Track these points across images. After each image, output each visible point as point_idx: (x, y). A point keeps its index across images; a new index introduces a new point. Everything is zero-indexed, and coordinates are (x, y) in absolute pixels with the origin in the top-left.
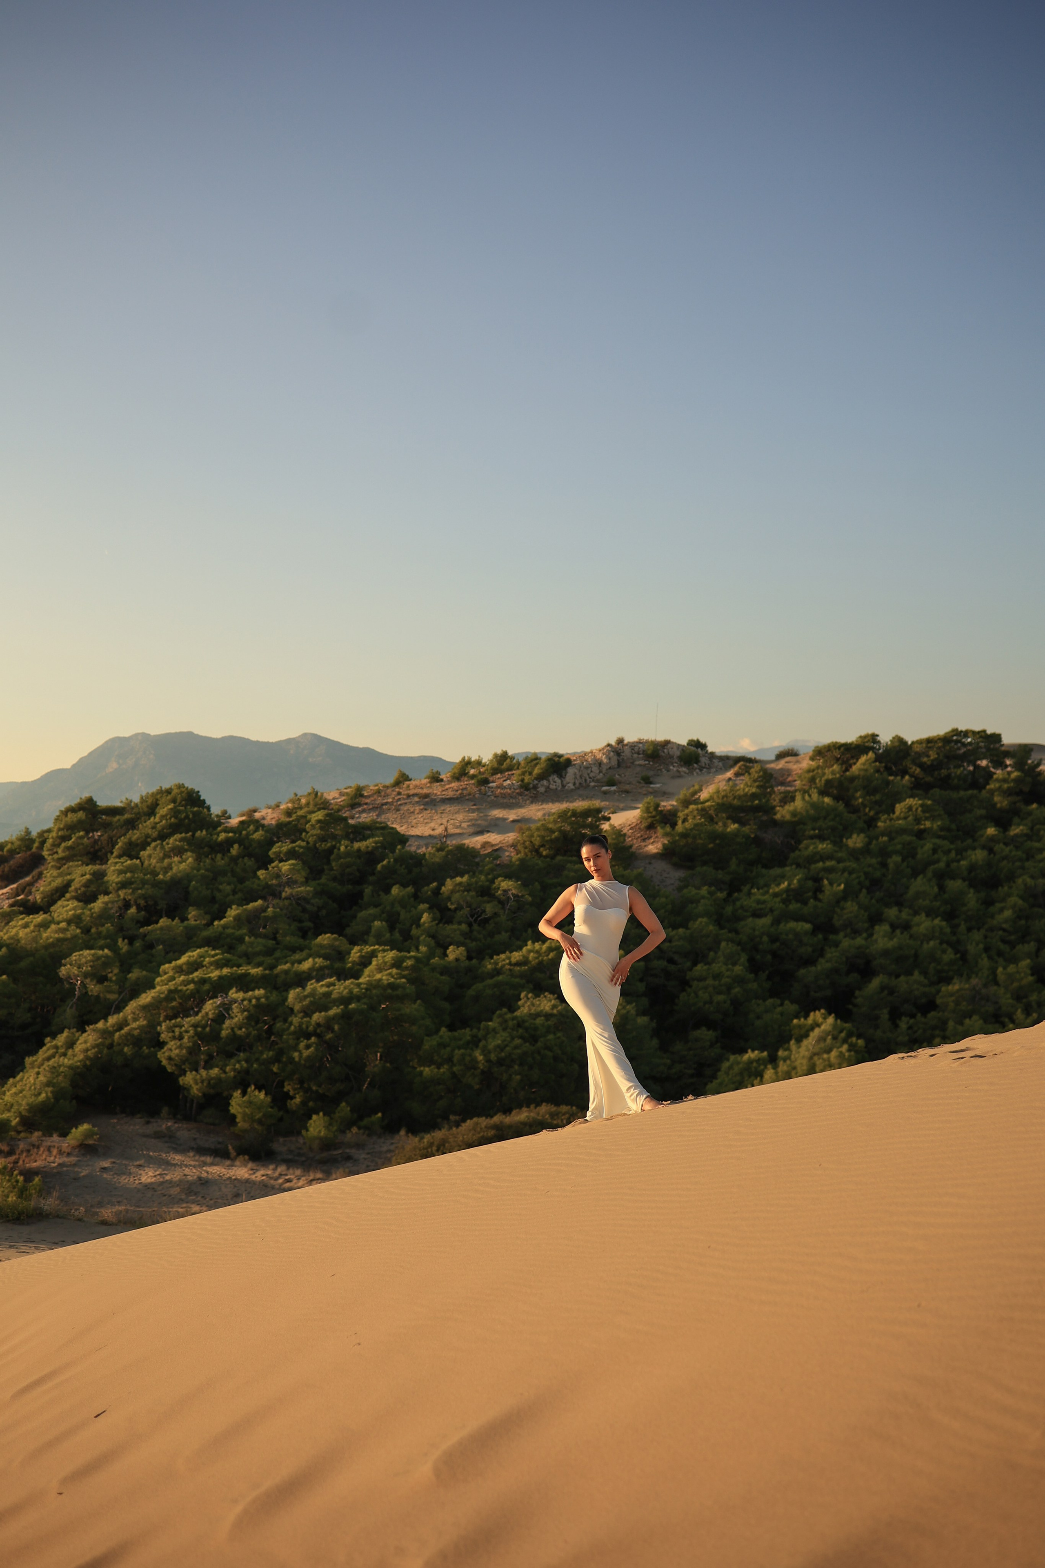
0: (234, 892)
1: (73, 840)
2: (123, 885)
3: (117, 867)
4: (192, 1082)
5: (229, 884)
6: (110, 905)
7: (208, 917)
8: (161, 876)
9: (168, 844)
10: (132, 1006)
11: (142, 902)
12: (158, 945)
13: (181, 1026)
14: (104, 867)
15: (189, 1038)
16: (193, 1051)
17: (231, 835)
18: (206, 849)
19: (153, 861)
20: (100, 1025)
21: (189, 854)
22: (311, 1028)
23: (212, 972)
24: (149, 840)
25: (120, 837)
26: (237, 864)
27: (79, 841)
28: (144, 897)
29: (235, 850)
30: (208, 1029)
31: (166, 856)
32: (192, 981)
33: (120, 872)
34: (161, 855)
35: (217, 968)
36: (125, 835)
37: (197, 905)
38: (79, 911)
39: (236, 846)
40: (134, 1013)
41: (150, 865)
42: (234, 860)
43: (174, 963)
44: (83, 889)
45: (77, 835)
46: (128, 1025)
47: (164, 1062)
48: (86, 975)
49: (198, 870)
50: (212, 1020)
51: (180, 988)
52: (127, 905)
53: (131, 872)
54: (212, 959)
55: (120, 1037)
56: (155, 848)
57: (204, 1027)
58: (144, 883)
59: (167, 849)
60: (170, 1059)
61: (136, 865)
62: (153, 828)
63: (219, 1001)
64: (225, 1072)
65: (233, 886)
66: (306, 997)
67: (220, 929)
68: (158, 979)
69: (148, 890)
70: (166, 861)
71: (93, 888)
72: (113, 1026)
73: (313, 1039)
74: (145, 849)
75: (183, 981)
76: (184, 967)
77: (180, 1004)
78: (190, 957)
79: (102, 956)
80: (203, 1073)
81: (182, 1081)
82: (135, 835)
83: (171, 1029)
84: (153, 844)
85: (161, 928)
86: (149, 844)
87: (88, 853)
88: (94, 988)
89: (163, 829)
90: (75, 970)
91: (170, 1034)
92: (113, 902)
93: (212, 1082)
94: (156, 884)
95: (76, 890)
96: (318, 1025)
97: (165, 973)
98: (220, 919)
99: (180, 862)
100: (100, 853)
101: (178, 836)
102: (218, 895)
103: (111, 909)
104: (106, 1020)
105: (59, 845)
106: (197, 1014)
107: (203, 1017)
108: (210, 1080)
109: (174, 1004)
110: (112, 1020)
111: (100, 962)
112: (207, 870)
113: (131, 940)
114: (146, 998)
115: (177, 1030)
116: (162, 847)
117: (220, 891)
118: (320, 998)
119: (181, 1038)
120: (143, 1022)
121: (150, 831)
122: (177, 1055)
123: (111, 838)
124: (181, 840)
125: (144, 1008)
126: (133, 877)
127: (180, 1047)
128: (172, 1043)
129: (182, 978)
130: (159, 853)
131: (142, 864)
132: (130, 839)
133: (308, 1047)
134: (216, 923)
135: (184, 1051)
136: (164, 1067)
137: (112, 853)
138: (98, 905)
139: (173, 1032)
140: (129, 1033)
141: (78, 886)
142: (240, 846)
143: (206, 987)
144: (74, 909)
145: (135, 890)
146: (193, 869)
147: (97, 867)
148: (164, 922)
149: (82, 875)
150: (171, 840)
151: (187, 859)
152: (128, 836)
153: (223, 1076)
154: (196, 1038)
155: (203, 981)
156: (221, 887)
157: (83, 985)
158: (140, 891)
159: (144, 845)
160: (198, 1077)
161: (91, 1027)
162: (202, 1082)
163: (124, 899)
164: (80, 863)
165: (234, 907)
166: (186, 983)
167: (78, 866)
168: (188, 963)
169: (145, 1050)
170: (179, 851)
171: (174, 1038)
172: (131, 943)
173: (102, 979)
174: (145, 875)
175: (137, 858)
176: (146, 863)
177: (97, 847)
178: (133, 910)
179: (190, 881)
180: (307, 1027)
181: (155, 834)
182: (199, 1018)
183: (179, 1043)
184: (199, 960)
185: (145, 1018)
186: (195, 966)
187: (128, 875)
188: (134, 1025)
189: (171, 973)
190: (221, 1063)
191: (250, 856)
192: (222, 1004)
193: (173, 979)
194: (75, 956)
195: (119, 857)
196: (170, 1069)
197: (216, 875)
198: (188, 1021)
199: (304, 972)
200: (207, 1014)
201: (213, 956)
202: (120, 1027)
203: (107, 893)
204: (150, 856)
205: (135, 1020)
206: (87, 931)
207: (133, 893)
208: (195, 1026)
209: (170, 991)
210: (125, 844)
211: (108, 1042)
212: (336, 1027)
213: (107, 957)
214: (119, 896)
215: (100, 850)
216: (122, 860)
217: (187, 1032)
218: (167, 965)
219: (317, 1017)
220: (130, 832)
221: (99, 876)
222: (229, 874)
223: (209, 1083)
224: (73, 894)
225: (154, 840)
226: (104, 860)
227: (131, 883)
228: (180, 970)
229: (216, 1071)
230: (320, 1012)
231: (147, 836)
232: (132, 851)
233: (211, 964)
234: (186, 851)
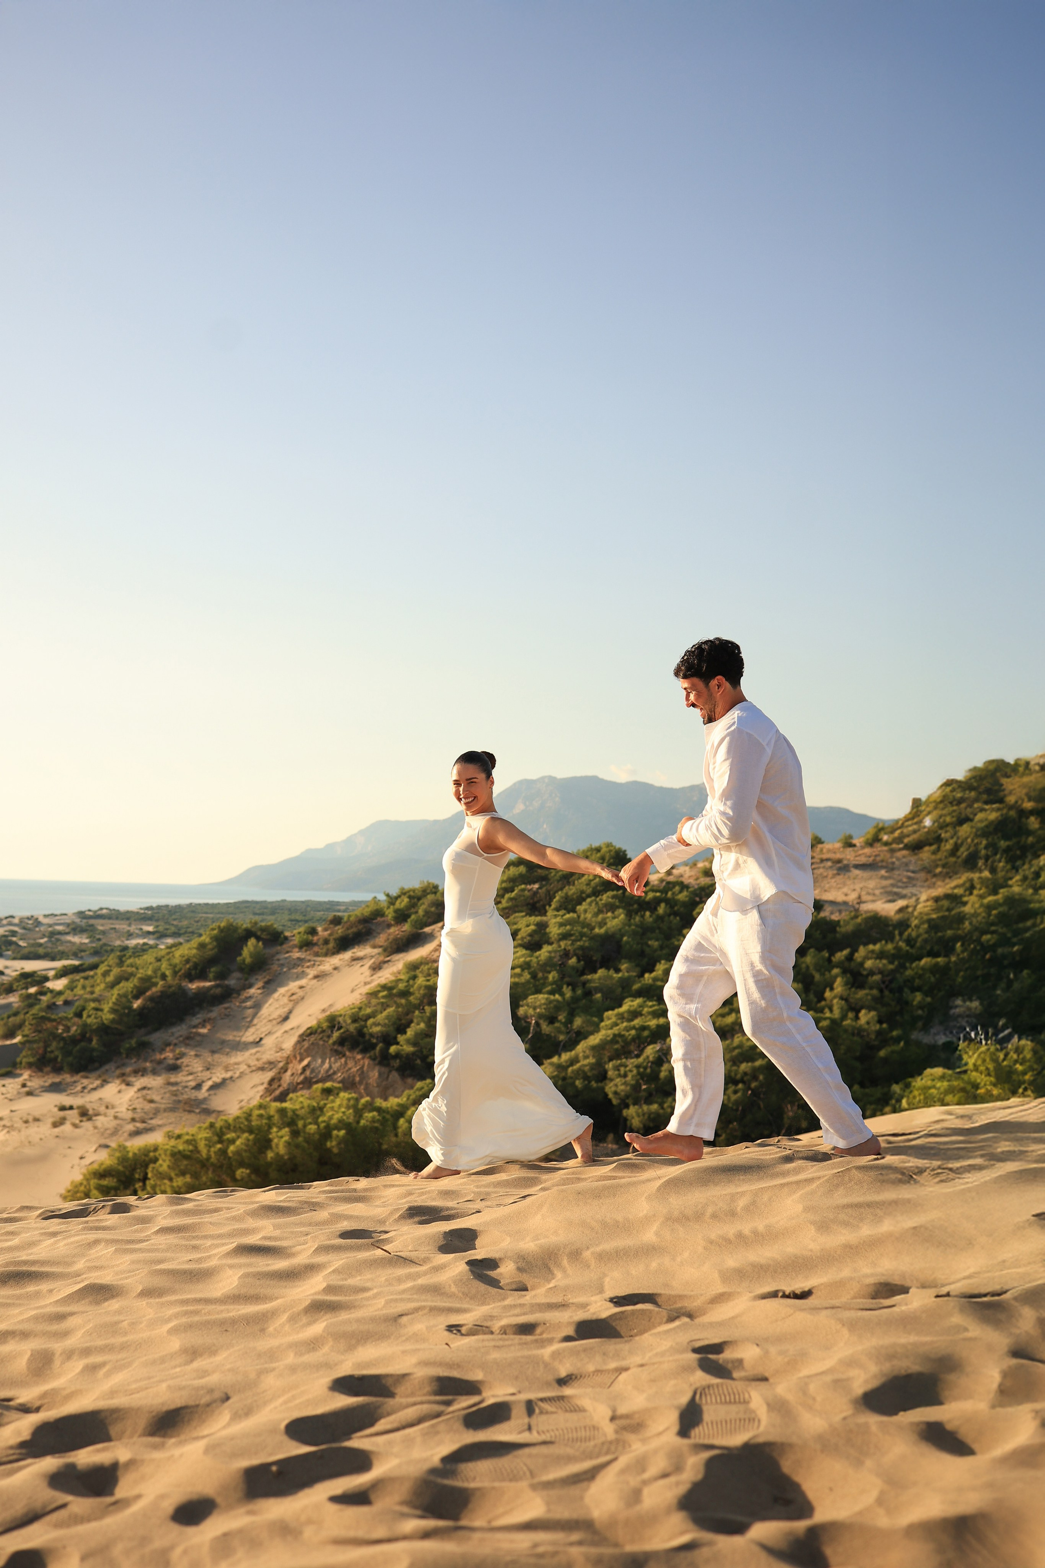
0: (661, 948)
1: (516, 892)
2: (564, 936)
3: (559, 919)
4: (634, 1114)
5: (657, 940)
6: (553, 955)
7: (638, 969)
8: (597, 930)
9: (601, 900)
10: (581, 1047)
11: (580, 952)
12: (596, 993)
13: (626, 1066)
14: (544, 918)
15: (633, 1076)
16: (636, 1088)
17: (658, 894)
18: (636, 906)
19: (589, 916)
20: (555, 1059)
21: (621, 910)
22: (739, 1077)
23: (650, 1020)
24: (584, 895)
25: (557, 891)
26: (663, 921)
27: (522, 893)
28: (582, 948)
29: (662, 909)
30: (649, 1070)
31: (600, 911)
32: (634, 1028)
33: (561, 925)
34: (596, 910)
35: (654, 1018)
36: (561, 889)
37: (629, 957)
38: (528, 959)
39: (663, 905)
40: (584, 1052)
41: (585, 919)
42: (660, 918)
43: (616, 1011)
44: (528, 938)
45: (520, 887)
46: (578, 1061)
47: (611, 1096)
48: (540, 1016)
49: (630, 926)
50: (652, 1063)
51: (623, 1033)
52: (566, 955)
53: (570, 924)
54: (650, 1010)
55: (573, 1071)
56: (590, 904)
57: (645, 1068)
58: (582, 935)
59: (601, 906)
60: (616, 1093)
61: (573, 918)
62: (588, 884)
63: (658, 1047)
64: (663, 1108)
65: (660, 942)
66: (735, 1048)
67: (650, 981)
68: (603, 1024)
69: (584, 942)
70: (601, 916)
71: (537, 938)
72: (566, 1062)
73: (740, 1086)
74: (580, 904)
75: (626, 1027)
76: (626, 1015)
77: (623, 1047)
78: (630, 1006)
79: (554, 1000)
80: (645, 1107)
81: (625, 1112)
82: (571, 890)
83: (617, 1068)
84: (589, 900)
85: (600, 979)
86: (584, 900)
87: (528, 904)
88: (546, 1028)
89: (597, 886)
90: (531, 1011)
91: (617, 1072)
92: (555, 952)
93: (652, 1116)
94: (593, 938)
95: (522, 938)
96: (745, 1074)
97: (609, 1019)
98: (651, 971)
99: (614, 918)
100: (538, 905)
101: (610, 893)
102: (647, 950)
103: (554, 957)
104: (560, 1056)
105: (503, 896)
106: (638, 1056)
107: (644, 1060)
108: (650, 1114)
109: (616, 1046)
110: (565, 1057)
111: (552, 1005)
112: (637, 926)
113: (573, 986)
114: (594, 1040)
115: (622, 1069)
116: (597, 903)
117: (649, 946)
118: (747, 1051)
119: (625, 1076)
120: (591, 1060)
121: (584, 888)
122: (622, 1091)
123: (548, 891)
124: (613, 897)
125: (594, 1048)
126: (572, 930)
127: (625, 1084)
128: (618, 1080)
129: (625, 1024)
130: (595, 909)
131: (579, 917)
132: (566, 894)
133: (735, 1092)
134: (647, 975)
135: (628, 1088)
136: (610, 1101)
137: (550, 906)
138: (545, 952)
139: (619, 1070)
140: (579, 1069)
141: (524, 935)
142: (666, 905)
143: (646, 1033)
144: (523, 956)
145: (574, 941)
146: (624, 924)
147: (538, 919)
148: (601, 972)
149: (528, 926)
150: (605, 897)
151: (620, 915)
152: (564, 891)
153: (661, 1111)
154: (639, 1077)
155: (643, 1028)
156: (650, 943)
157: (537, 1024)
158: (578, 943)
159: (580, 900)
160: (640, 1111)
161: (549, 1061)
162: (644, 1114)
163: (565, 949)
164: (523, 914)
165: (663, 962)
166: (628, 1029)
167: (523, 917)
168: (629, 1012)
169: (594, 1084)
170: (611, 908)
171: (620, 1076)
172: (574, 990)
173: (552, 1020)
174: (583, 928)
175: (574, 911)
176: (582, 916)
177: (536, 899)
178: (573, 961)
179: (623, 936)
180: (736, 1075)
181: (589, 890)
182: (641, 1060)
183: (623, 1080)
184: (639, 1010)
185: (594, 1056)
186: (635, 1014)
187: (568, 927)
188: (586, 1062)
189: (614, 1019)
190: (659, 1100)
191: (675, 914)
192: (661, 1050)
193: (616, 1024)
194: (531, 999)
195: (557, 909)
196: (615, 1102)
197: (644, 931)
198: (632, 1062)
199: (727, 1025)
200: (648, 1057)
201: (651, 1007)
202: (573, 1061)
203: (551, 944)
204: (585, 911)
205: (586, 1057)
206: (534, 976)
207: (572, 944)
208: (638, 1067)
209: (615, 1035)
210: (562, 897)
211: (563, 1074)
212: (761, 1077)
213: (557, 1001)
214: (560, 946)
215: (538, 901)
216: (561, 913)
217: (631, 1071)
218: (610, 1012)
219: (744, 1067)
220: (567, 888)
221: (542, 927)
222: (657, 931)
223: (649, 1117)
224: (520, 942)
225: (589, 896)
226: (544, 913)
227: (571, 935)
228: (621, 1017)
229: (655, 1107)
230: (748, 1062)
231: (582, 892)
232: (569, 905)
233: (649, 1013)
234: (618, 907)
